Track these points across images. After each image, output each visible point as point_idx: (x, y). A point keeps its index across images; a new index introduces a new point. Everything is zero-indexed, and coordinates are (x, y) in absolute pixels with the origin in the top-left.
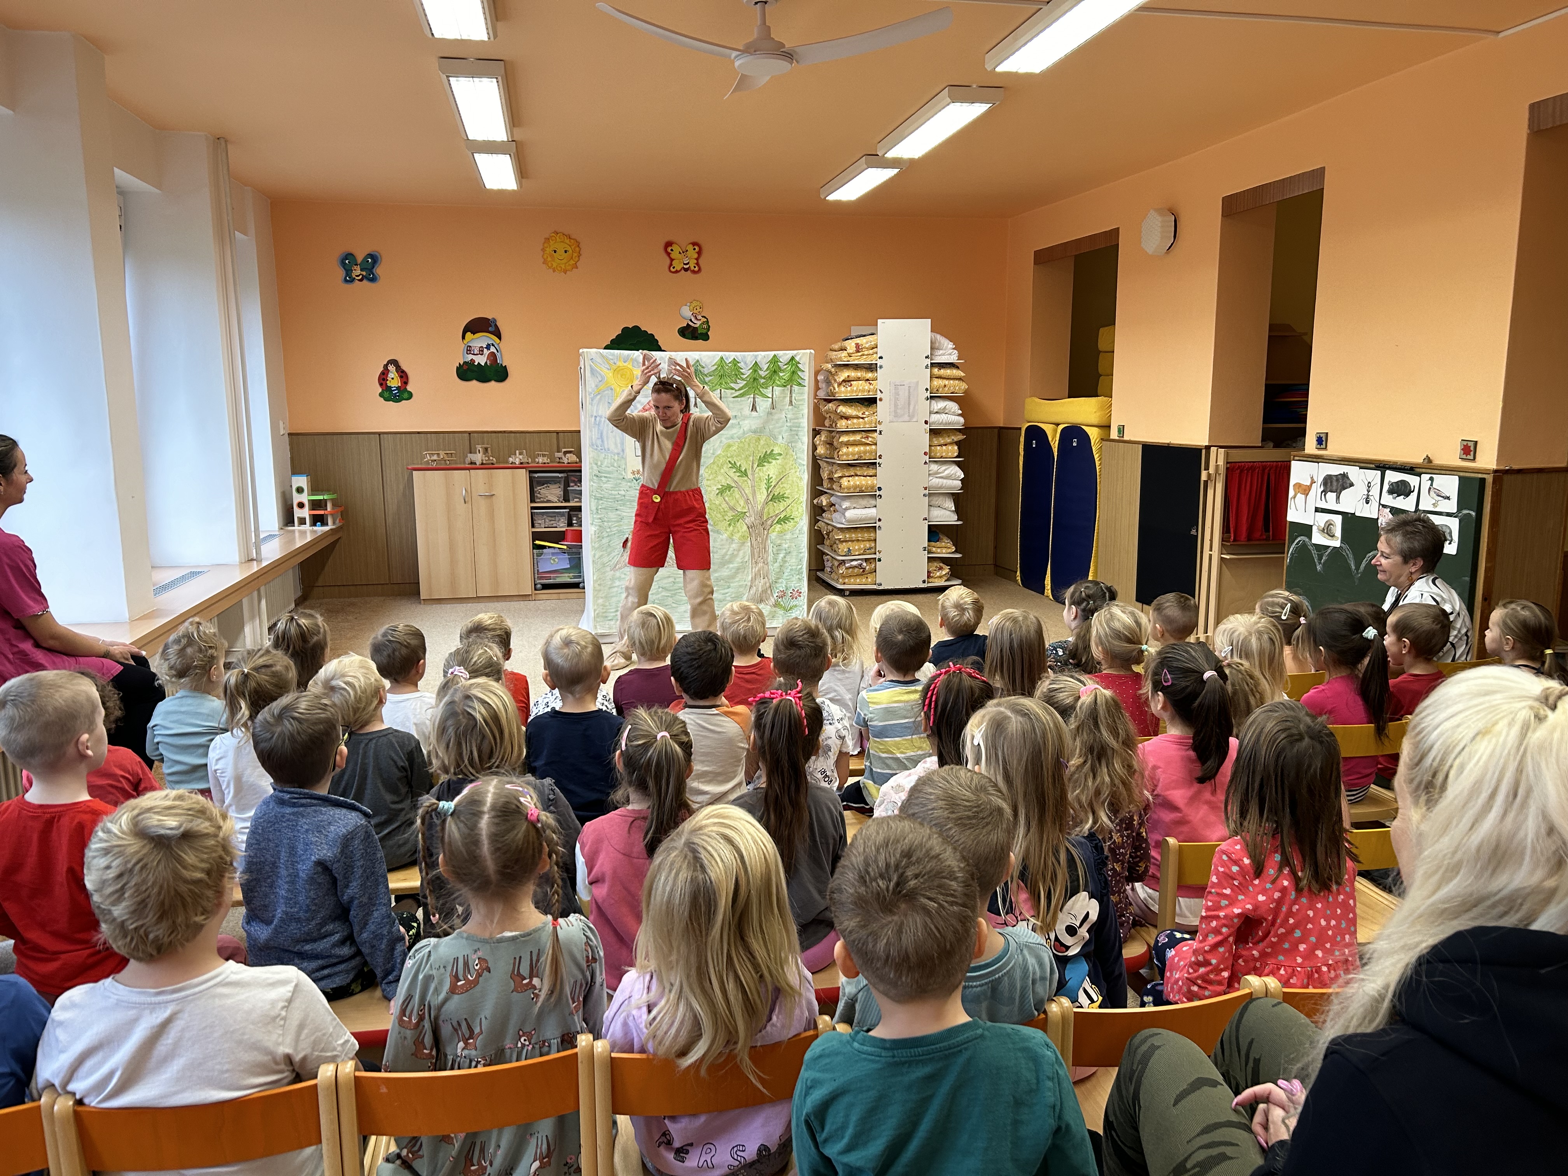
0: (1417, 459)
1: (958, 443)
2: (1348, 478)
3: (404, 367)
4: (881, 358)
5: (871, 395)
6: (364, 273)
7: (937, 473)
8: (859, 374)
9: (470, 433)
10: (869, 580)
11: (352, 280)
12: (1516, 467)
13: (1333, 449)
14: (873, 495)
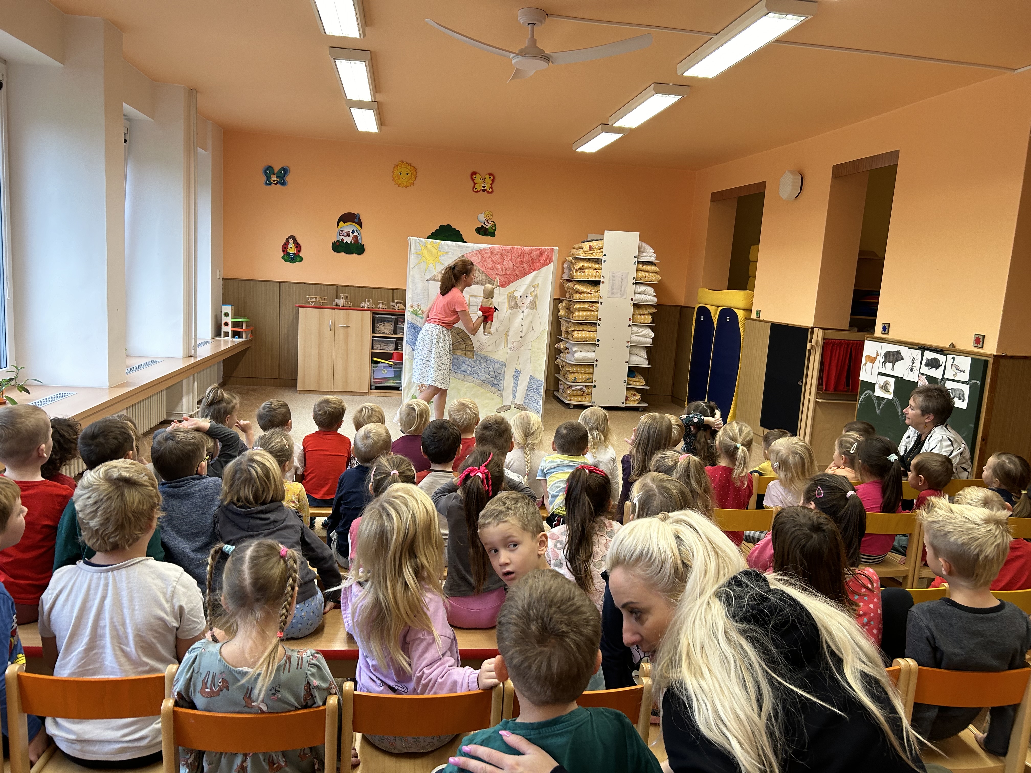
0: (946, 344)
1: (651, 314)
2: (900, 354)
3: (299, 241)
4: (605, 255)
5: (597, 279)
6: (278, 180)
7: (637, 333)
8: (590, 265)
9: (337, 286)
10: (587, 399)
11: (270, 184)
12: (1009, 354)
13: (892, 335)
14: (594, 343)
